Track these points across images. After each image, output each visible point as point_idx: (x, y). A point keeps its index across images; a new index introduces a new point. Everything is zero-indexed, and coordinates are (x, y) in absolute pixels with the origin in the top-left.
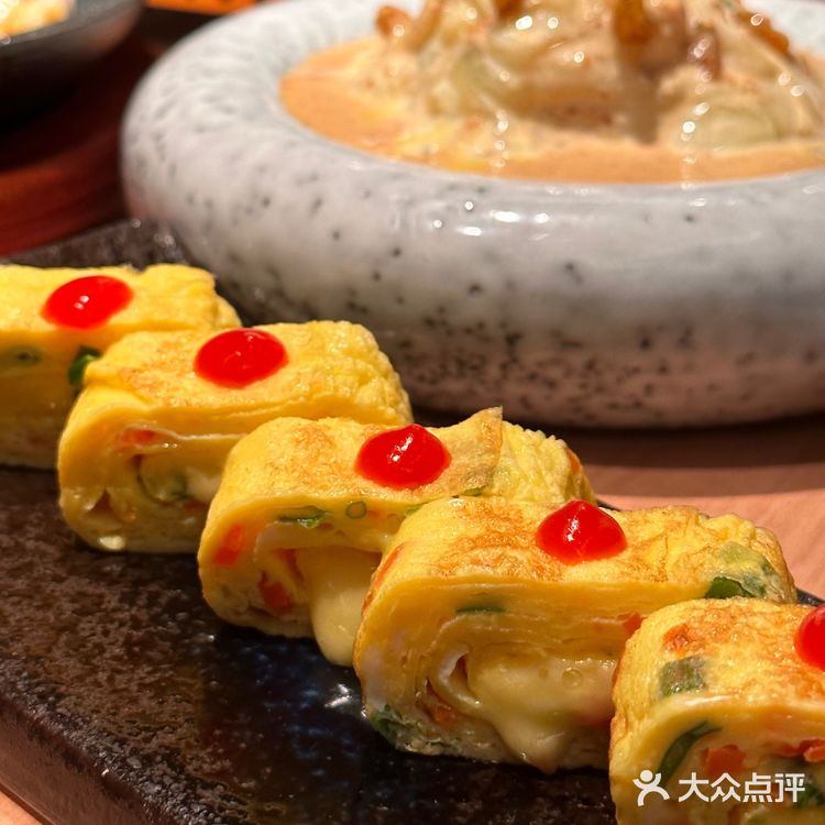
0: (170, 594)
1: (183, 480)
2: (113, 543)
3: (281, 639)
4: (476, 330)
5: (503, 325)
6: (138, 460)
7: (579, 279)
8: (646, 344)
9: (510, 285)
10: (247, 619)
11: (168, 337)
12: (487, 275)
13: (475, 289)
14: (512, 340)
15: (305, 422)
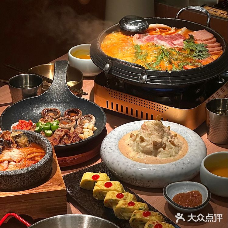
0: (101, 204)
1: (103, 195)
2: (97, 199)
3: (110, 209)
4: (133, 179)
5: (135, 179)
6: (99, 193)
7: (143, 175)
8: (149, 182)
9: (136, 175)
10: (107, 207)
11: (102, 181)
12: (134, 174)
13: (133, 175)
14: (136, 180)
15: (113, 191)
